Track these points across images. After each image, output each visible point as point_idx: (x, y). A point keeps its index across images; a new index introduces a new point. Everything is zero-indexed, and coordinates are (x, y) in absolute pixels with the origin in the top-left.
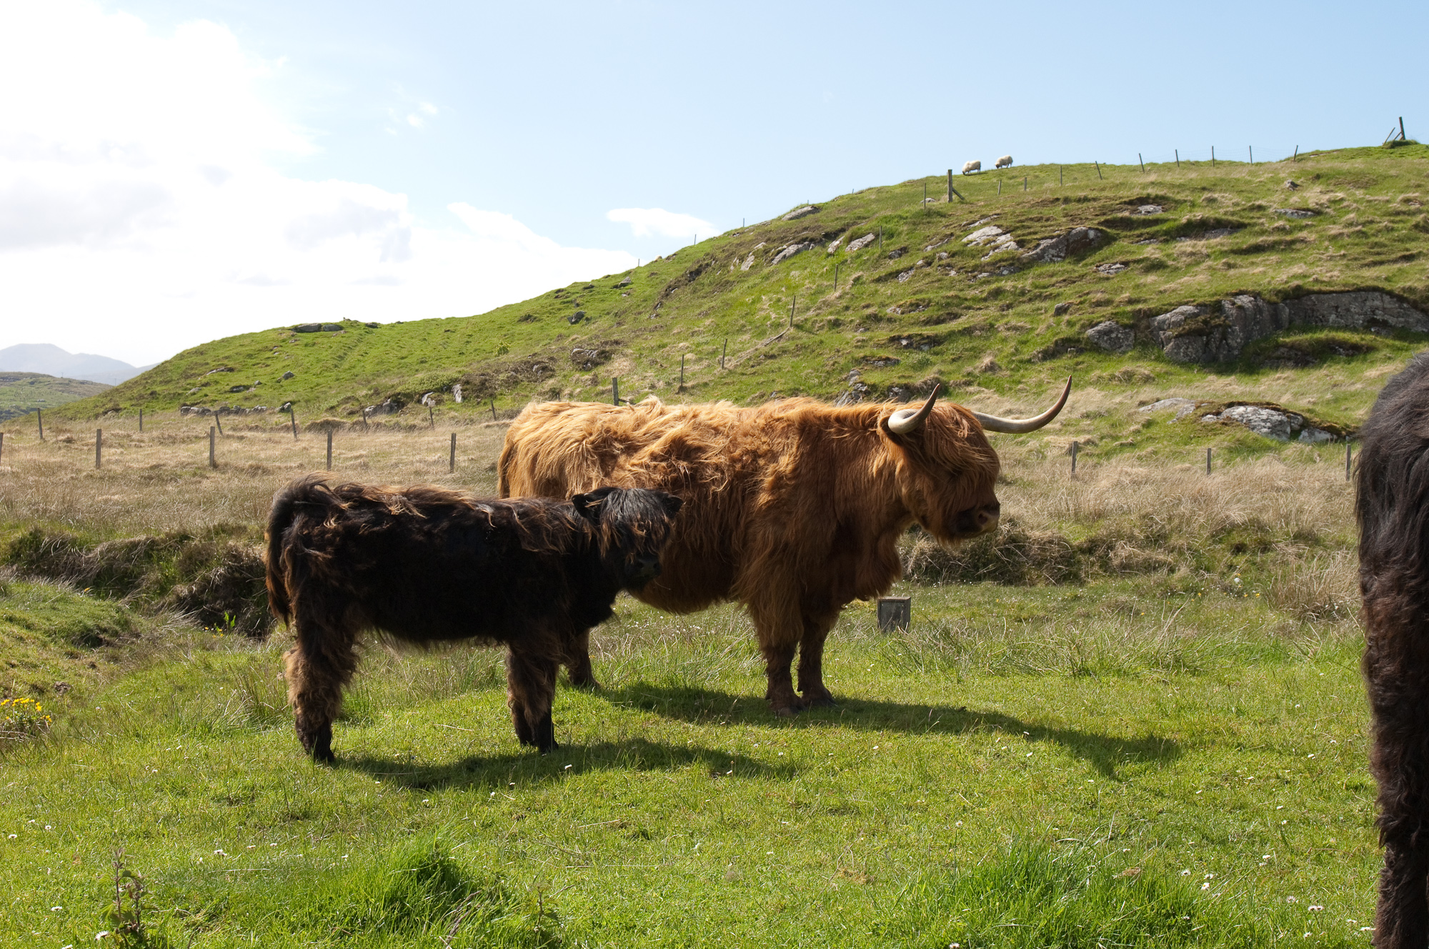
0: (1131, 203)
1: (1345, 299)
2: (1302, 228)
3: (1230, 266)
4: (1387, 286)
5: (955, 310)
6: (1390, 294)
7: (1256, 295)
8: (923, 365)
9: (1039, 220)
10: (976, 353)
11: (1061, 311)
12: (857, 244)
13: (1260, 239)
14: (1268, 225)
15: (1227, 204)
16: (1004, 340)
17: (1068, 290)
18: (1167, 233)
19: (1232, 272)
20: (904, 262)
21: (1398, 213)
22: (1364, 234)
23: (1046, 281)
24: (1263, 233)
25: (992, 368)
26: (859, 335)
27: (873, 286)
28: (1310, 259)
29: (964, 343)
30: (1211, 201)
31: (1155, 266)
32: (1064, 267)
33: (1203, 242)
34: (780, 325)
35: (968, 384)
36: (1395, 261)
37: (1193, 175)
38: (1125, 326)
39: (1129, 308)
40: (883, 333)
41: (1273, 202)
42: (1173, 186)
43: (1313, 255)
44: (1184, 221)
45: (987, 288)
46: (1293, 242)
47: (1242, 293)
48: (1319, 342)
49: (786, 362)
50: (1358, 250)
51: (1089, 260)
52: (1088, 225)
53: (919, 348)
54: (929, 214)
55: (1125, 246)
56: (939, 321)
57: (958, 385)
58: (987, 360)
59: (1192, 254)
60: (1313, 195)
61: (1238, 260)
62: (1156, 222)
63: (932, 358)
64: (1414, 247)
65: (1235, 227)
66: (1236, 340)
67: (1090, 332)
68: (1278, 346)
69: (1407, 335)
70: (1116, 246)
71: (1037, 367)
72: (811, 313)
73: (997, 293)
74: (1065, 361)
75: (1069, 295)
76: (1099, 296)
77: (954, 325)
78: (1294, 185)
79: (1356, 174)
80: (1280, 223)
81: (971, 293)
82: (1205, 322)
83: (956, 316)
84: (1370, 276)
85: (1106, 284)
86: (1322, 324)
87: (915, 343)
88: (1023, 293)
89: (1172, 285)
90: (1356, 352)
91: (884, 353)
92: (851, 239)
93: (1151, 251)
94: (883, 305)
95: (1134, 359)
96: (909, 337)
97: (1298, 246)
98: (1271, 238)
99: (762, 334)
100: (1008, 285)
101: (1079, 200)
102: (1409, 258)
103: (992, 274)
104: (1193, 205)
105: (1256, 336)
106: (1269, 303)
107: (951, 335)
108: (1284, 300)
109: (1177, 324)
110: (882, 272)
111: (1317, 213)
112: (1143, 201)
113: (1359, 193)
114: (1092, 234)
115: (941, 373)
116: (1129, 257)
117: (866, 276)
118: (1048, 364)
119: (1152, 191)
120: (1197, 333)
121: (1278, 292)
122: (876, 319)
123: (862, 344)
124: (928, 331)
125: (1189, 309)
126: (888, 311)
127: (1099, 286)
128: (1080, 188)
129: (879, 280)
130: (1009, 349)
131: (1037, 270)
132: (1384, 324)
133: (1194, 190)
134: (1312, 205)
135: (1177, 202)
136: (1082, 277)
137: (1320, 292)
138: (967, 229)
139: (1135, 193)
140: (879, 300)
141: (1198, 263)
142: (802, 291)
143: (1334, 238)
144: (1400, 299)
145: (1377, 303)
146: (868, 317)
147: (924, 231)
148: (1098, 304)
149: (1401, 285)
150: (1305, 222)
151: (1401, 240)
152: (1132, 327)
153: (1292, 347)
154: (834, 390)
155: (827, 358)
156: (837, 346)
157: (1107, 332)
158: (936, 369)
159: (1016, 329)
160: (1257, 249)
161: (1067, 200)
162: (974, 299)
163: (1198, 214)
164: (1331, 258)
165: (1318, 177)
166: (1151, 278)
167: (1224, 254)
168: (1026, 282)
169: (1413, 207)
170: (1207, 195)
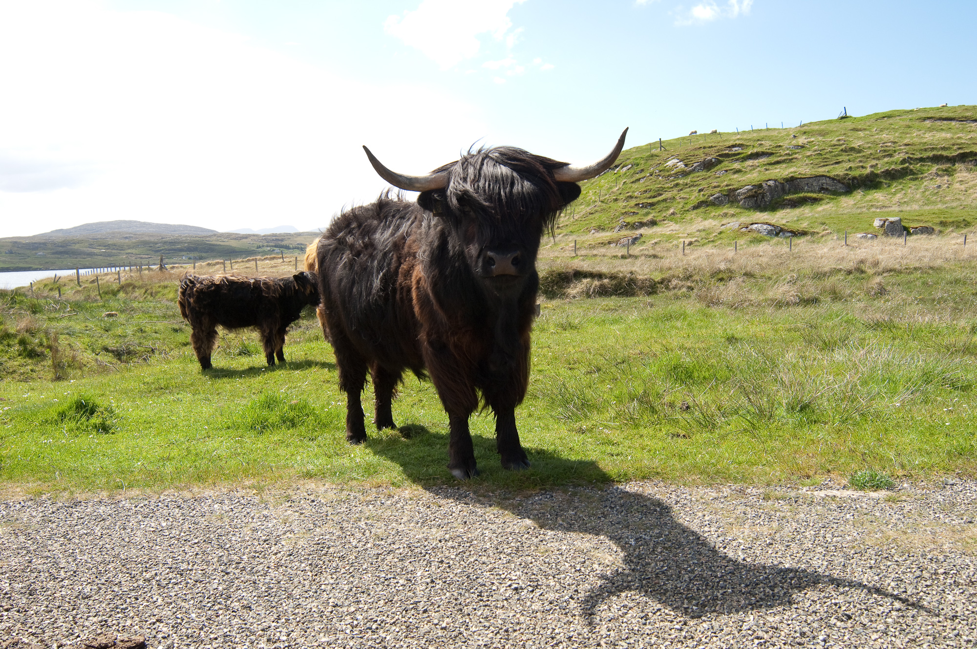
0: (729, 147)
1: (811, 180)
2: (796, 153)
3: (767, 170)
4: (828, 174)
5: (661, 192)
6: (829, 177)
7: (775, 180)
8: (647, 214)
9: (694, 156)
10: (668, 208)
11: (700, 191)
12: (625, 169)
13: (779, 159)
14: (783, 153)
15: (767, 145)
16: (679, 203)
17: (704, 182)
18: (743, 158)
19: (767, 172)
20: (642, 175)
21: (835, 145)
22: (821, 154)
23: (694, 179)
24: (781, 156)
25: (673, 214)
26: (624, 204)
27: (630, 185)
28: (799, 165)
29: (664, 204)
30: (761, 144)
31: (738, 171)
32: (703, 173)
33: (757, 161)
34: (596, 201)
35: (664, 220)
36: (832, 164)
37: (755, 135)
38: (725, 195)
39: (726, 188)
40: (633, 202)
41: (785, 144)
42: (746, 140)
43: (799, 163)
44: (749, 153)
45: (673, 183)
46: (792, 159)
47: (770, 180)
48: (800, 197)
49: (597, 215)
50: (818, 161)
51: (712, 170)
52: (712, 156)
53: (646, 207)
54: (652, 156)
55: (727, 164)
56: (654, 197)
57: (660, 221)
58: (671, 211)
59: (752, 166)
60: (802, 140)
61: (770, 167)
62: (739, 154)
63: (651, 211)
64: (840, 159)
65: (770, 154)
66: (768, 198)
67: (711, 198)
68: (784, 200)
69: (836, 193)
70: (723, 164)
71: (691, 213)
72: (607, 196)
73: (677, 185)
74: (702, 210)
75: (704, 185)
76: (715, 184)
77: (660, 198)
78: (795, 136)
79: (820, 131)
80: (787, 152)
81: (666, 186)
82: (755, 192)
83: (661, 195)
84: (822, 171)
85: (718, 179)
86: (802, 190)
87: (645, 206)
88: (687, 185)
89: (743, 178)
90: (815, 201)
91: (633, 210)
92: (623, 167)
93: (736, 165)
94: (634, 192)
95: (728, 208)
96: (642, 204)
97: (794, 160)
98: (783, 158)
99: (589, 205)
100: (681, 181)
101: (709, 147)
102: (837, 163)
103: (675, 178)
104: (754, 147)
105: (776, 197)
106: (781, 183)
107: (659, 202)
108: (786, 182)
109: (745, 193)
110: (634, 179)
111: (802, 147)
112: (734, 146)
113: (820, 138)
114: (713, 160)
115: (654, 217)
116: (728, 168)
117: (628, 181)
118: (695, 211)
119: (738, 142)
120: (753, 196)
121: (784, 179)
122: (631, 197)
123: (625, 207)
124: (650, 201)
125: (749, 187)
126: (636, 194)
127: (716, 180)
128: (711, 143)
129: (632, 182)
130: (680, 206)
131: (692, 175)
132: (827, 189)
133: (755, 141)
134: (800, 144)
135: (747, 146)
136: (709, 177)
137: (801, 178)
138: (666, 161)
139: (731, 143)
140: (632, 190)
141: (754, 169)
142: (604, 188)
143: (809, 156)
144: (833, 179)
145: (824, 181)
146: (628, 197)
147: (650, 162)
148: (715, 187)
149: (834, 173)
150: (797, 151)
151: (835, 156)
152: (727, 195)
153: (790, 200)
154: (614, 225)
155: (611, 214)
156: (615, 208)
157: (718, 198)
158: (652, 215)
159: (683, 198)
160: (778, 163)
161: (704, 148)
162: (668, 188)
163: (755, 150)
164: (807, 164)
165: (805, 133)
166: (736, 176)
167: (765, 165)
168: (688, 180)
169: (841, 142)
170: (759, 142)
